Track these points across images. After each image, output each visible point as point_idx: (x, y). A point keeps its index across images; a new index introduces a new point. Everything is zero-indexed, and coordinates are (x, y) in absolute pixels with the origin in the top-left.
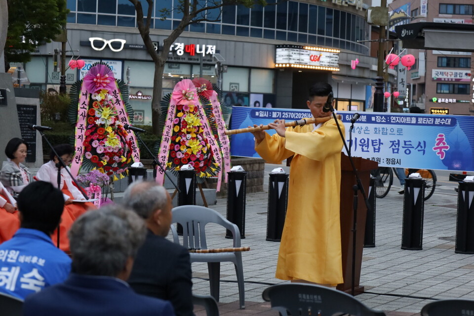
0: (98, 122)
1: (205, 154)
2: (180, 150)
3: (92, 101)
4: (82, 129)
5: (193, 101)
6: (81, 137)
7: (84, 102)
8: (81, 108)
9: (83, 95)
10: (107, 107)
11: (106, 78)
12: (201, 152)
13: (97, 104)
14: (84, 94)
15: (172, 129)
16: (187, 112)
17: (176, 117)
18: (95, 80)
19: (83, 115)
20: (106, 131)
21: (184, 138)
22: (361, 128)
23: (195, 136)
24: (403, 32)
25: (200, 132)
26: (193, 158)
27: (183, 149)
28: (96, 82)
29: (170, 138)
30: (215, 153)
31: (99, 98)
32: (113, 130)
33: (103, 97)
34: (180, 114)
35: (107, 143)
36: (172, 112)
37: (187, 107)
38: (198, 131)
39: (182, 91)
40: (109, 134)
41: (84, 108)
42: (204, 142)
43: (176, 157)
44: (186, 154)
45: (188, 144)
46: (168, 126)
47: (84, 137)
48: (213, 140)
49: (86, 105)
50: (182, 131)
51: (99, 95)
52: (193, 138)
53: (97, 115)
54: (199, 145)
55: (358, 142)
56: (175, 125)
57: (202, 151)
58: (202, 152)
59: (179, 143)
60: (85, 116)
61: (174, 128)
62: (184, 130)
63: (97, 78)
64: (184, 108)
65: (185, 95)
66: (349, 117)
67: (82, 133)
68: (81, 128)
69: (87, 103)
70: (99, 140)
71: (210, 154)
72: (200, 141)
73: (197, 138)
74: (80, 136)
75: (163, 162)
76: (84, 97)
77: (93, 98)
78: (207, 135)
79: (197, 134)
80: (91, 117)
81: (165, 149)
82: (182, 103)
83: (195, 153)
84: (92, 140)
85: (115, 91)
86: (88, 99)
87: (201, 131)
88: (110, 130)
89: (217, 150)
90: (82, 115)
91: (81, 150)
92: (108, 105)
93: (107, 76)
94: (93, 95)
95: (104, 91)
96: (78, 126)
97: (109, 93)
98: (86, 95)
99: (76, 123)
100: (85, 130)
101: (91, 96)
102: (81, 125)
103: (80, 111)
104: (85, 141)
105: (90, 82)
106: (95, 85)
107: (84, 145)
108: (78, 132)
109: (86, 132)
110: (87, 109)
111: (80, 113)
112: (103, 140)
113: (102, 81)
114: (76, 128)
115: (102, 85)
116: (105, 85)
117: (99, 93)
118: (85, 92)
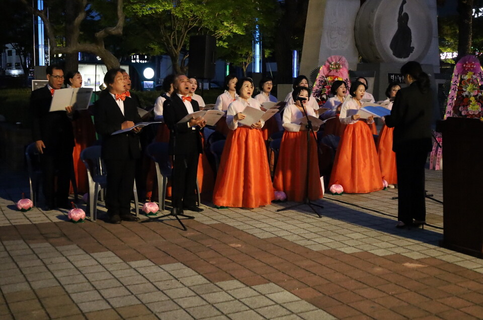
0: (464, 94)
3: (462, 79)
4: (452, 99)
7: (456, 81)
8: (453, 85)
9: (455, 76)
11: (473, 64)
13: (464, 81)
18: (464, 66)
19: (454, 89)
20: (470, 100)
28: (466, 67)
31: (467, 77)
32: (476, 99)
33: (470, 77)
35: (470, 108)
40: (471, 102)
41: (455, 85)
47: (454, 104)
49: (457, 83)
53: (464, 89)
60: (456, 90)
63: (466, 64)
67: (452, 102)
69: (458, 81)
70: (464, 106)
74: (450, 104)
77: (462, 78)
80: (460, 90)
84: (460, 106)
85: (480, 72)
86: (459, 78)
88: (472, 99)
91: (450, 113)
92: (473, 83)
93: (473, 63)
94: (462, 76)
95: (470, 73)
96: (450, 97)
97: (474, 74)
98: (458, 76)
99: (448, 95)
100: (455, 99)
101: (461, 77)
102: (453, 96)
103: (453, 87)
104: (454, 107)
105: (461, 67)
106: (464, 69)
107: (453, 109)
108: (449, 101)
109: (455, 101)
110: (458, 85)
111: (452, 88)
112: (467, 106)
113: (469, 66)
114: (449, 98)
115: (469, 69)
116: (472, 69)
117: (466, 74)
118: (457, 74)
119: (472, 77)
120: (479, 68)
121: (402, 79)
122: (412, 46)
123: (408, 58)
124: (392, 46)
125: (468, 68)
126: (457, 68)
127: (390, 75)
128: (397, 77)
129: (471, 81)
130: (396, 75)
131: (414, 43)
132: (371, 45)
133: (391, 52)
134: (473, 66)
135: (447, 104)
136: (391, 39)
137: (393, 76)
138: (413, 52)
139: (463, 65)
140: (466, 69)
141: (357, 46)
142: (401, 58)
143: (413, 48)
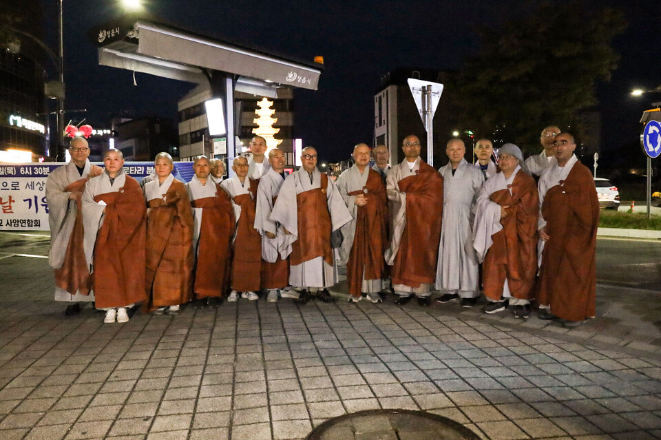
22: (43, 184)
24: (101, 35)
55: (40, 202)
66: (25, 170)
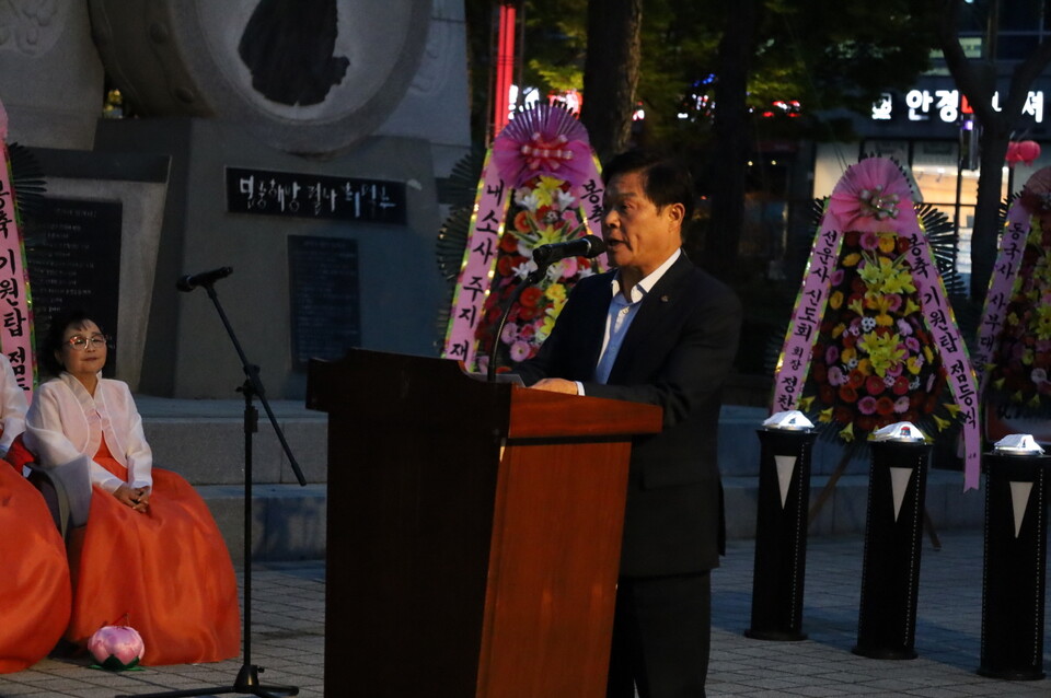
1: (913, 377)
2: (839, 363)
3: (516, 208)
4: (476, 290)
5: (891, 221)
6: (470, 315)
7: (492, 213)
8: (479, 230)
9: (490, 192)
10: (555, 229)
11: (562, 147)
12: (901, 370)
13: (524, 218)
14: (493, 189)
15: (824, 302)
16: (869, 253)
17: (840, 265)
18: (526, 149)
19: (485, 249)
20: (545, 299)
21: (853, 330)
23: (888, 321)
25: (906, 313)
26: (873, 387)
27: (848, 358)
28: (530, 155)
29: (814, 326)
30: (956, 374)
31: (534, 200)
33: (547, 201)
34: (850, 260)
35: (542, 332)
36: (827, 253)
37: (872, 239)
38: (903, 307)
39: (860, 193)
40: (552, 306)
41: (488, 229)
42: (917, 342)
43: (827, 381)
44: (856, 373)
45: (862, 346)
46: (812, 293)
47: (481, 313)
48: (954, 335)
49: (496, 221)
50: (851, 307)
51: (536, 192)
52: (879, 330)
53: (523, 252)
54: (899, 348)
56: (833, 290)
57: (905, 367)
58: (906, 371)
59: (840, 344)
60: (489, 253)
61: (829, 298)
62: (856, 306)
63: (533, 145)
64: (862, 241)
65: (869, 202)
67: (475, 303)
68: (476, 286)
69: (499, 216)
70: (520, 322)
71: (932, 378)
72: (902, 337)
73: (894, 329)
74: (466, 311)
75: (787, 394)
76: (493, 198)
77: (517, 200)
78: (935, 321)
79: (896, 317)
80: (508, 254)
81: (796, 358)
82: (860, 226)
83: (881, 372)
85: (593, 182)
86: (506, 205)
87: (912, 307)
88: (555, 292)
89: (962, 367)
90: (480, 248)
91: (465, 351)
92: (559, 223)
93: (563, 139)
94: (518, 194)
95: (548, 183)
96: (466, 280)
97: (565, 188)
98: (499, 192)
99: (458, 273)
100: (488, 292)
101: (513, 197)
102: (476, 279)
103: (476, 238)
104: (481, 325)
105: (514, 154)
106: (526, 165)
107: (478, 335)
108: (461, 299)
109: (489, 299)
110: (501, 230)
111: (475, 244)
112: (531, 322)
113: (546, 153)
114: (459, 287)
115: (545, 166)
116: (556, 166)
117: (533, 187)
118: (495, 184)
119: (556, 200)
120: (587, 163)
121: (288, 198)
122: (337, 53)
123: (322, 106)
124: (246, 50)
125: (543, 159)
126: (498, 161)
127: (235, 175)
128: (267, 186)
129: (552, 216)
130: (261, 176)
131: (348, 43)
132: (159, 38)
133: (244, 76)
134: (559, 153)
135: (450, 309)
136: (246, 20)
137: (251, 183)
138: (345, 80)
139: (519, 149)
140: (534, 165)
141: (96, 39)
142: (291, 103)
143: (345, 62)
